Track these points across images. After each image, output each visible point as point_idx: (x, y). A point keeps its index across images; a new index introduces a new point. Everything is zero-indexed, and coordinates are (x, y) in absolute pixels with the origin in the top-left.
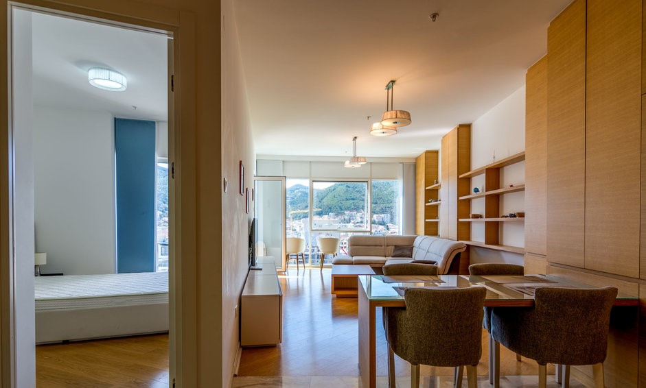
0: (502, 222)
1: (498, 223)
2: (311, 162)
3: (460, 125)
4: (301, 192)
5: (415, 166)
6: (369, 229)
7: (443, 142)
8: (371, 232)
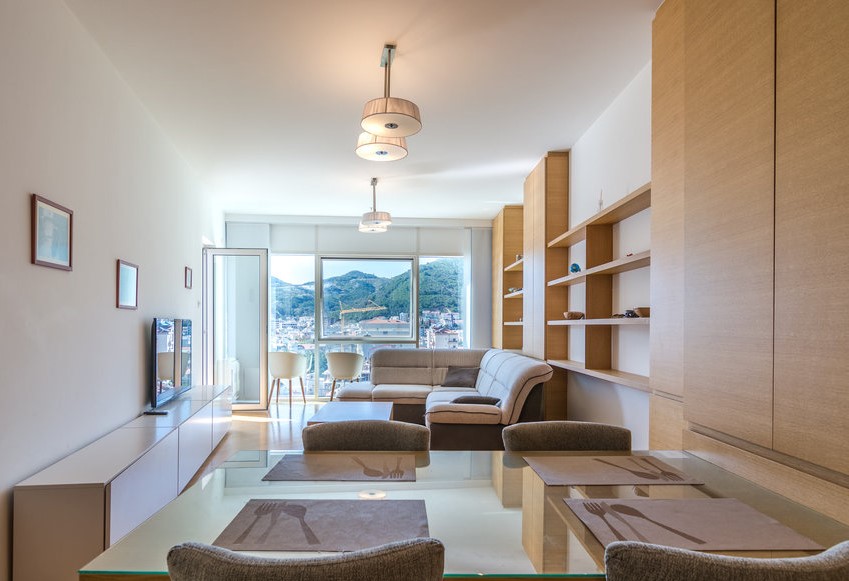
0: (617, 326)
1: (609, 328)
2: (318, 226)
3: (549, 153)
4: (359, 282)
5: (491, 233)
6: (414, 339)
7: (526, 186)
8: (417, 342)
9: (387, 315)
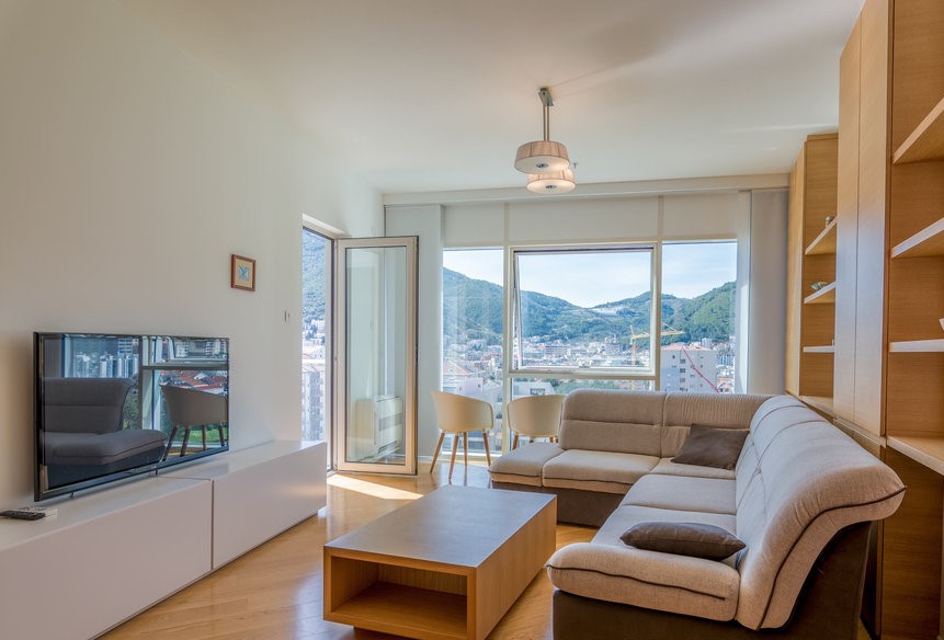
5: (786, 195)
6: (653, 373)
8: (657, 378)
9: (686, 340)
